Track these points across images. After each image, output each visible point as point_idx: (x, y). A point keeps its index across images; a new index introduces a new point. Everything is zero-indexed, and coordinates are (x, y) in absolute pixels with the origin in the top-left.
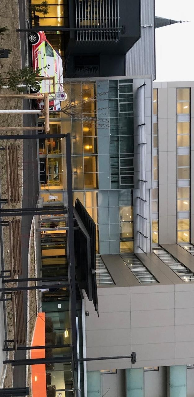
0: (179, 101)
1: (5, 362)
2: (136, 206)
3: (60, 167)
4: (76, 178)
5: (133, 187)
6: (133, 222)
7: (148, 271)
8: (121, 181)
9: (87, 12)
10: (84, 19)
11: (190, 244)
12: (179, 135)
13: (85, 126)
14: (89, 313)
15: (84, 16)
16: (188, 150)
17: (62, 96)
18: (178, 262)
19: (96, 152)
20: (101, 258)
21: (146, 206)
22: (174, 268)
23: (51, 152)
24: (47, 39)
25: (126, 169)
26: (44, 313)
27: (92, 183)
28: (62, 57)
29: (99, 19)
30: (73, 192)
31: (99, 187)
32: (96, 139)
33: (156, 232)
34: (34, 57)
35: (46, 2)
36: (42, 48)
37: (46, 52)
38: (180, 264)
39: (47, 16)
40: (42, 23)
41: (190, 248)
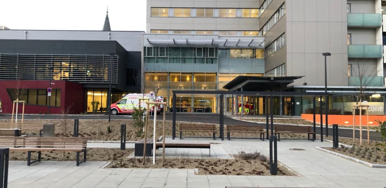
0: (160, 15)
1: (322, 140)
2: (230, 47)
3: (201, 98)
4: (209, 88)
5: (217, 49)
6: (241, 49)
7: (277, 39)
8: (212, 56)
9: (99, 76)
10: (104, 78)
11: (260, 8)
12: (182, 16)
13: (173, 80)
14: (305, 83)
15: (101, 78)
16: (193, 9)
17: (152, 94)
18: (271, 18)
19: (191, 73)
20: (267, 72)
21: (231, 40)
22: (275, 22)
23: (190, 104)
24: (115, 103)
25: (204, 54)
26: (302, 114)
27: (213, 77)
28: (127, 94)
29: (104, 68)
30: (218, 90)
31: (215, 72)
32: (182, 73)
33: (250, 32)
34: (126, 112)
35: (92, 102)
36: (121, 107)
37: (124, 104)
38: (273, 17)
39: (100, 103)
40: (104, 106)
41: (263, 8)
